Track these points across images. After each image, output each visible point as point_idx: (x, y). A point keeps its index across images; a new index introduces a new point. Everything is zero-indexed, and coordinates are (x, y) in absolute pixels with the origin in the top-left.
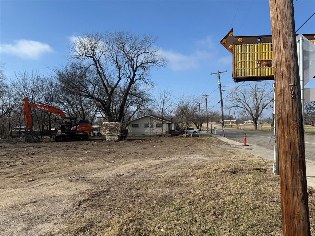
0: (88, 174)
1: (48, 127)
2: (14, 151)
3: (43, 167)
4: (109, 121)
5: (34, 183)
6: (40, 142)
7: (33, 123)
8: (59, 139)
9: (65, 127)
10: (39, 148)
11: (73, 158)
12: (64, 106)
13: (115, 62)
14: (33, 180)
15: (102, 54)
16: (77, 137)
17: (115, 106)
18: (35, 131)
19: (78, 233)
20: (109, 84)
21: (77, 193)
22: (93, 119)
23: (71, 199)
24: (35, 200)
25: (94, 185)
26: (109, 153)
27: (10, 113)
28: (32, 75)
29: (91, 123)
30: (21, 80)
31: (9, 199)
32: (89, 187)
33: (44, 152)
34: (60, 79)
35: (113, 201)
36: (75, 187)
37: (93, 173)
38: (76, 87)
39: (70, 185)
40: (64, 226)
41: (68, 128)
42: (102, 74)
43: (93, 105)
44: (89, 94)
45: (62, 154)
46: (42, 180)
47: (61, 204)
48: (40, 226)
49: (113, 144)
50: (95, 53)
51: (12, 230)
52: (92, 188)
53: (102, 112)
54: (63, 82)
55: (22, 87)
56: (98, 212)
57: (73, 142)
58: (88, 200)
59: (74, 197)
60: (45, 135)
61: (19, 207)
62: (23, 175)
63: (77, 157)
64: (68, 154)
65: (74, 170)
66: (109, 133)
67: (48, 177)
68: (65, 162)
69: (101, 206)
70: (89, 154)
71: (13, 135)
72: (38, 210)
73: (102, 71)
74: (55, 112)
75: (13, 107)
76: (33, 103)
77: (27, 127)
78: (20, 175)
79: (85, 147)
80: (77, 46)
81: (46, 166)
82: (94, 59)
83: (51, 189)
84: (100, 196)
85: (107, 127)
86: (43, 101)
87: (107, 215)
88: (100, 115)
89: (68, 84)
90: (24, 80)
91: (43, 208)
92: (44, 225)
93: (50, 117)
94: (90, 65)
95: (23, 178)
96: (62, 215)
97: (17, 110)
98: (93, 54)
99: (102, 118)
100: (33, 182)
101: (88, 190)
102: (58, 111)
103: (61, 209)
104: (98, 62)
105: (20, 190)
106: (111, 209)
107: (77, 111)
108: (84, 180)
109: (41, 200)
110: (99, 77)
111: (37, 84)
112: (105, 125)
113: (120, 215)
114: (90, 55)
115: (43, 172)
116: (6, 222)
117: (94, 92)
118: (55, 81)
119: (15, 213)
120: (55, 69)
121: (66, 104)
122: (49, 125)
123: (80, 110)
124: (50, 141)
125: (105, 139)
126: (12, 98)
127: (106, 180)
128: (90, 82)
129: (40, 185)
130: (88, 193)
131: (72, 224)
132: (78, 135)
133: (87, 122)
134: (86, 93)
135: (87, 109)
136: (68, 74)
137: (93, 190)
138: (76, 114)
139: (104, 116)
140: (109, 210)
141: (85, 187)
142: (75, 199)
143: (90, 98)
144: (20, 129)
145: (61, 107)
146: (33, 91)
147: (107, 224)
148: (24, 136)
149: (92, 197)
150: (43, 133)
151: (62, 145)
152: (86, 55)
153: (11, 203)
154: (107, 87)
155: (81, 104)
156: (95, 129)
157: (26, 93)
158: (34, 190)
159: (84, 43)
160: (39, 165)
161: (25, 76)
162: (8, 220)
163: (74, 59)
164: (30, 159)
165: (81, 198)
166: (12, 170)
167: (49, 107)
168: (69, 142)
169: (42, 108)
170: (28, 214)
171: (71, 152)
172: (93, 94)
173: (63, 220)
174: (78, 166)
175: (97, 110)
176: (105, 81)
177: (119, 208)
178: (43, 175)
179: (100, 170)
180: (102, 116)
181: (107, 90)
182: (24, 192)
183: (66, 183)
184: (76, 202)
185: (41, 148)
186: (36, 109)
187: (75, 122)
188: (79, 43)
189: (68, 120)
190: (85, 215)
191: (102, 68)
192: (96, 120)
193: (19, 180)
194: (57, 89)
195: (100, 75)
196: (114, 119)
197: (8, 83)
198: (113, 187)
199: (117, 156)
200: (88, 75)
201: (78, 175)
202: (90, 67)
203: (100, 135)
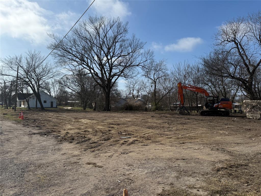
0: (227, 146)
1: (196, 104)
2: (172, 120)
3: (191, 135)
4: (251, 99)
5: (184, 146)
6: (189, 115)
7: (184, 100)
8: (203, 114)
9: (209, 104)
10: (188, 119)
11: (214, 130)
12: (208, 86)
13: (258, 40)
14: (183, 143)
15: (244, 36)
16: (219, 113)
17: (258, 84)
18: (186, 106)
19: (215, 193)
20: (251, 63)
21: (216, 160)
22: (234, 97)
23: (211, 165)
24: (184, 158)
25: (232, 157)
26: (249, 130)
27: (170, 93)
28: (185, 64)
29: (233, 101)
30: (177, 70)
31: (168, 153)
32: (228, 157)
33: (192, 123)
34: (205, 65)
35: (250, 176)
36: (215, 155)
37: (232, 147)
38: (219, 70)
39: (211, 152)
40: (204, 184)
41: (211, 105)
42: (244, 54)
43: (234, 84)
44: (230, 75)
45: (206, 126)
46: (189, 144)
47: (202, 166)
48: (186, 178)
49: (255, 122)
50: (236, 37)
51: (169, 175)
52: (231, 159)
53: (244, 90)
54: (207, 67)
55: (178, 74)
56: (235, 182)
57: (216, 117)
58: (226, 168)
59: (214, 163)
60: (193, 110)
61: (174, 160)
62: (177, 138)
63: (219, 130)
64: (211, 127)
65: (215, 141)
66: (250, 111)
67: (194, 143)
68: (208, 133)
69: (238, 177)
70: (229, 128)
71: (172, 109)
72: (185, 166)
73: (244, 52)
74: (201, 92)
75: (172, 89)
76: (184, 86)
77: (181, 103)
78: (175, 138)
79: (226, 122)
80: (219, 35)
81: (193, 134)
82: (235, 43)
83: (196, 152)
84: (237, 168)
85: (248, 105)
86: (192, 83)
87: (243, 187)
88: (241, 93)
89: (211, 68)
90: (179, 69)
91: (189, 165)
92: (189, 178)
93: (197, 96)
94: (232, 49)
95: (177, 140)
96: (203, 175)
97: (174, 91)
98: (235, 38)
99: (243, 96)
100: (183, 144)
101: (226, 160)
102: (203, 91)
103: (202, 170)
104: (240, 44)
105: (175, 148)
106: (249, 183)
107: (219, 90)
108: (223, 151)
109: (188, 159)
110: (240, 58)
111: (187, 71)
112: (245, 103)
113: (257, 192)
114: (231, 40)
115: (191, 138)
116: (166, 169)
117: (235, 72)
118: (201, 67)
119: (171, 164)
120: (201, 57)
121: (210, 84)
122: (196, 102)
123: (222, 90)
124: (196, 115)
125: (246, 116)
126: (171, 83)
127: (245, 155)
128: (232, 64)
129: (188, 148)
130: (226, 163)
131: (210, 184)
132: (220, 111)
133: (228, 100)
134: (228, 74)
135: (228, 88)
136: (212, 60)
137: (231, 161)
138: (218, 93)
139: (245, 94)
140: (245, 183)
141: (223, 157)
142: (215, 165)
143: (231, 78)
144: (176, 105)
145: (206, 87)
146: (185, 77)
147: (243, 195)
148: (179, 110)
149: (230, 167)
150: (192, 108)
151: (206, 119)
152: (227, 41)
153: (169, 156)
154: (249, 66)
155: (223, 84)
156: (236, 106)
157: (180, 78)
158: (183, 150)
159: (226, 30)
160: (188, 133)
161: (179, 66)
162: (167, 168)
163: (217, 46)
164: (182, 127)
165: (220, 166)
166: (170, 133)
167: (196, 88)
168: (212, 117)
169: (191, 89)
170: (179, 167)
171: (213, 125)
172: (234, 74)
173: (204, 179)
174: (218, 138)
175: (238, 88)
176: (247, 62)
177: (257, 184)
178: (190, 141)
179: (239, 144)
180: (244, 94)
181: (248, 69)
182: (177, 150)
183: (207, 150)
184: (215, 168)
185: (190, 119)
186: (187, 90)
187: (217, 100)
188: (222, 31)
189: (212, 98)
190: (222, 180)
191: (243, 49)
192: (237, 98)
193: (175, 141)
194: (202, 73)
195: (241, 56)
196: (256, 98)
197: (169, 72)
198: (252, 163)
199: (259, 134)
200: (229, 58)
201: (218, 145)
202: (232, 50)
203: (241, 112)
